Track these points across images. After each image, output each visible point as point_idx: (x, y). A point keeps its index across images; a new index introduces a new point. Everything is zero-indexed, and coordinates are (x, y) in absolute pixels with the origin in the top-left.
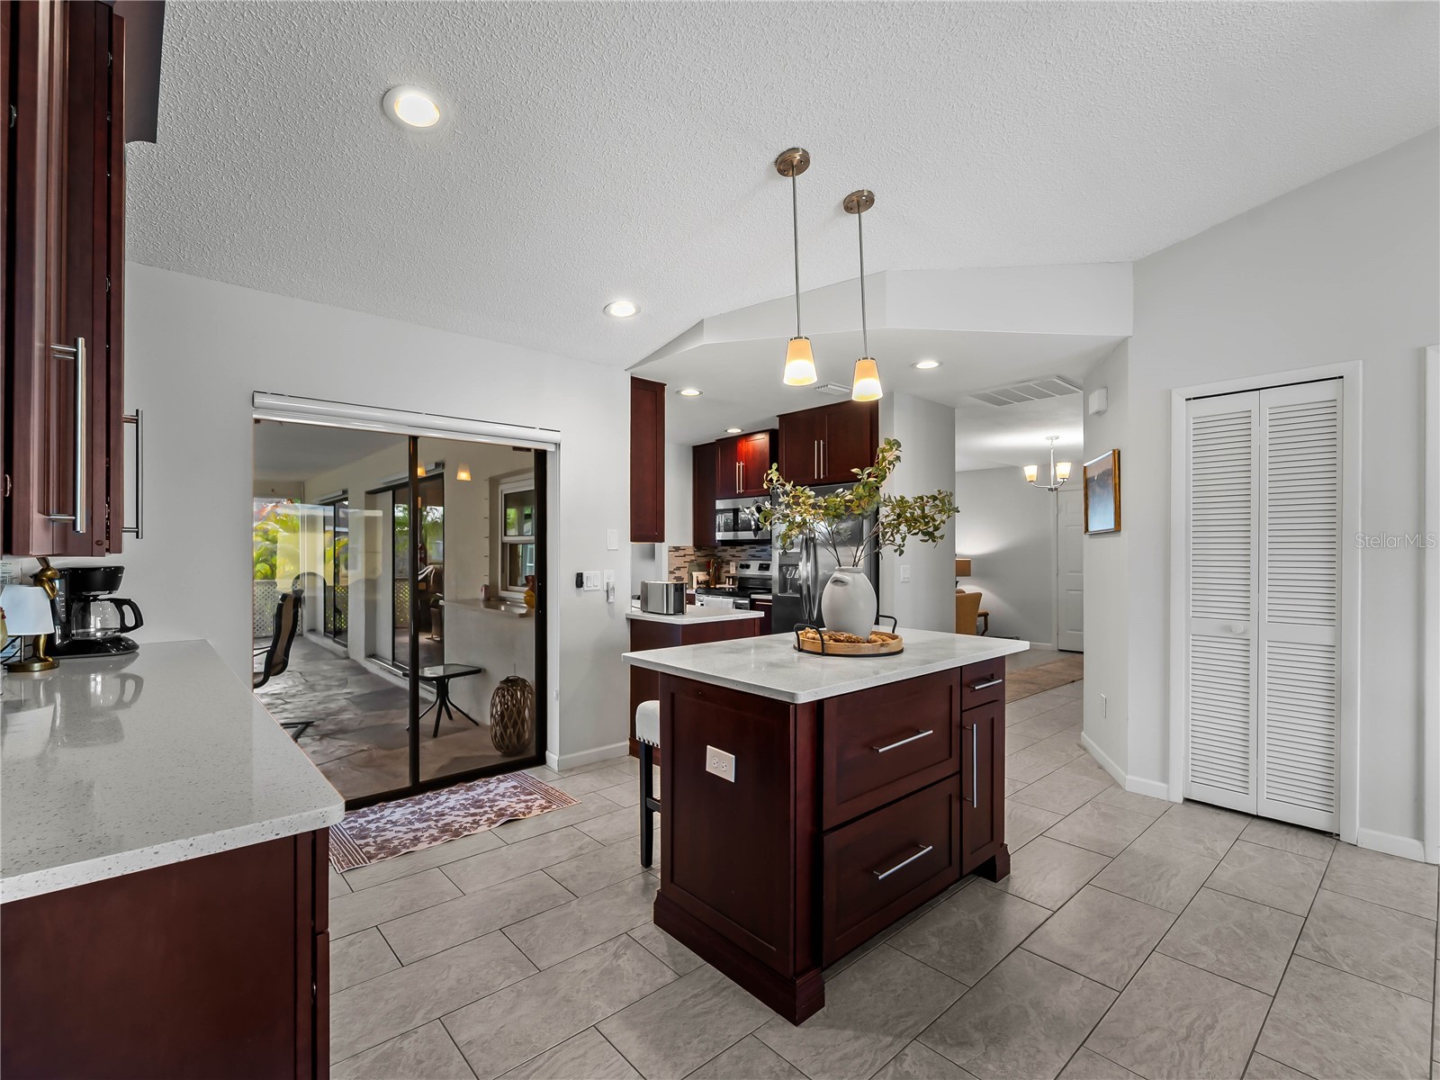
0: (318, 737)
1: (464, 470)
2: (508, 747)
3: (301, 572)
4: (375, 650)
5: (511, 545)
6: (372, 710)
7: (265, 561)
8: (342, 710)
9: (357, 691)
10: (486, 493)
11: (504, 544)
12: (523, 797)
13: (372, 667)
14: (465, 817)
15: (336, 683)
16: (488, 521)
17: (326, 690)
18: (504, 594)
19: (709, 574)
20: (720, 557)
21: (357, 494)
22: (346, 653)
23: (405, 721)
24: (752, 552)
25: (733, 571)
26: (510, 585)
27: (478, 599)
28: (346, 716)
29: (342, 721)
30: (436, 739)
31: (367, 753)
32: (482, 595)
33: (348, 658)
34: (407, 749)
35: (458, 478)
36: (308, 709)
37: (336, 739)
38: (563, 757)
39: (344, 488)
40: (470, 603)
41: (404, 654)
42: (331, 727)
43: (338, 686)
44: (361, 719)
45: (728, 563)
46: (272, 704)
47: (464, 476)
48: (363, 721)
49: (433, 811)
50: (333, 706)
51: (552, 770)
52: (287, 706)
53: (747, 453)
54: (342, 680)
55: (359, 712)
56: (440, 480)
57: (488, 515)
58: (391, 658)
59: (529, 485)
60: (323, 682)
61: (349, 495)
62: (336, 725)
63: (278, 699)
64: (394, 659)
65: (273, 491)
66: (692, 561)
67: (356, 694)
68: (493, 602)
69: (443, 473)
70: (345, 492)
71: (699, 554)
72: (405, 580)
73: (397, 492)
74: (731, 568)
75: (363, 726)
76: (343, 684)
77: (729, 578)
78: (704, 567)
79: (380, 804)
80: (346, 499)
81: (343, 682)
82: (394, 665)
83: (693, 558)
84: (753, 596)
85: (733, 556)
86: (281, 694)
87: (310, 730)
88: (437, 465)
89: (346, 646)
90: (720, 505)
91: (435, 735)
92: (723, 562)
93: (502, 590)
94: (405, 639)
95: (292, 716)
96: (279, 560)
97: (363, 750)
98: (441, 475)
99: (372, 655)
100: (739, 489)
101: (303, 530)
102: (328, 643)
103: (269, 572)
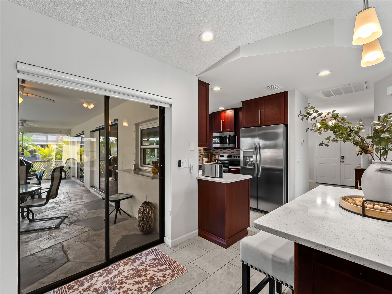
0: (69, 224)
1: (125, 122)
2: (145, 231)
3: (70, 158)
4: (93, 184)
5: (144, 149)
6: (91, 210)
7: (59, 154)
8: (80, 210)
9: (86, 200)
10: (134, 129)
11: (141, 149)
12: (160, 268)
13: (92, 190)
14: (134, 285)
15: (79, 197)
16: (135, 140)
17: (76, 200)
18: (141, 167)
19: (208, 159)
20: (212, 153)
21: (87, 132)
22: (83, 185)
23: (103, 215)
24: (224, 151)
25: (217, 157)
26: (144, 164)
27: (131, 169)
28: (81, 212)
29: (79, 215)
30: (115, 225)
31: (87, 233)
32: (133, 168)
33: (84, 187)
34: (104, 230)
35: (123, 125)
36: (67, 209)
37: (75, 225)
38: (173, 241)
39: (83, 130)
40: (128, 171)
41: (103, 185)
42: (75, 218)
43: (80, 198)
44: (86, 214)
45: (215, 155)
46: (54, 207)
47: (125, 124)
48: (87, 215)
49: (116, 279)
50: (77, 208)
51: (168, 246)
52: (60, 208)
53: (225, 117)
54: (81, 196)
55: (86, 211)
56: (116, 126)
57: (135, 138)
58: (98, 188)
59: (157, 124)
60: (74, 197)
61: (85, 133)
62: (76, 217)
63: (57, 204)
64: (99, 188)
65: (61, 132)
66: (203, 154)
67: (85, 202)
68: (137, 171)
69: (117, 123)
70: (83, 132)
71: (205, 152)
72: (104, 160)
73: (100, 131)
74: (216, 157)
75: (87, 218)
76: (82, 197)
77: (216, 160)
78: (207, 156)
79: (91, 274)
80: (83, 134)
81: (82, 196)
82: (99, 190)
83: (203, 153)
84: (230, 167)
85: (217, 153)
86: (59, 202)
87: (66, 220)
88: (115, 120)
89: (83, 182)
90: (214, 135)
91: (115, 223)
92: (213, 155)
93: (140, 166)
94: (103, 179)
95: (60, 213)
96: (64, 154)
97: (86, 231)
98: (117, 124)
99: (92, 186)
100: (222, 129)
101: (71, 145)
102: (78, 181)
103: (61, 157)
